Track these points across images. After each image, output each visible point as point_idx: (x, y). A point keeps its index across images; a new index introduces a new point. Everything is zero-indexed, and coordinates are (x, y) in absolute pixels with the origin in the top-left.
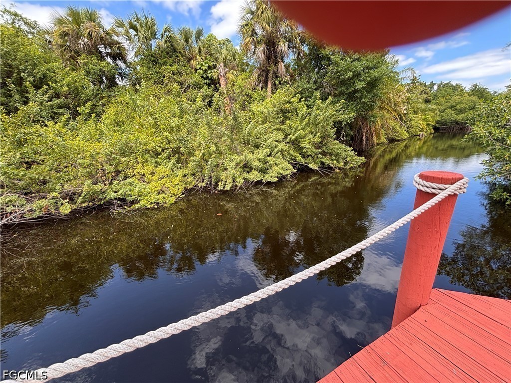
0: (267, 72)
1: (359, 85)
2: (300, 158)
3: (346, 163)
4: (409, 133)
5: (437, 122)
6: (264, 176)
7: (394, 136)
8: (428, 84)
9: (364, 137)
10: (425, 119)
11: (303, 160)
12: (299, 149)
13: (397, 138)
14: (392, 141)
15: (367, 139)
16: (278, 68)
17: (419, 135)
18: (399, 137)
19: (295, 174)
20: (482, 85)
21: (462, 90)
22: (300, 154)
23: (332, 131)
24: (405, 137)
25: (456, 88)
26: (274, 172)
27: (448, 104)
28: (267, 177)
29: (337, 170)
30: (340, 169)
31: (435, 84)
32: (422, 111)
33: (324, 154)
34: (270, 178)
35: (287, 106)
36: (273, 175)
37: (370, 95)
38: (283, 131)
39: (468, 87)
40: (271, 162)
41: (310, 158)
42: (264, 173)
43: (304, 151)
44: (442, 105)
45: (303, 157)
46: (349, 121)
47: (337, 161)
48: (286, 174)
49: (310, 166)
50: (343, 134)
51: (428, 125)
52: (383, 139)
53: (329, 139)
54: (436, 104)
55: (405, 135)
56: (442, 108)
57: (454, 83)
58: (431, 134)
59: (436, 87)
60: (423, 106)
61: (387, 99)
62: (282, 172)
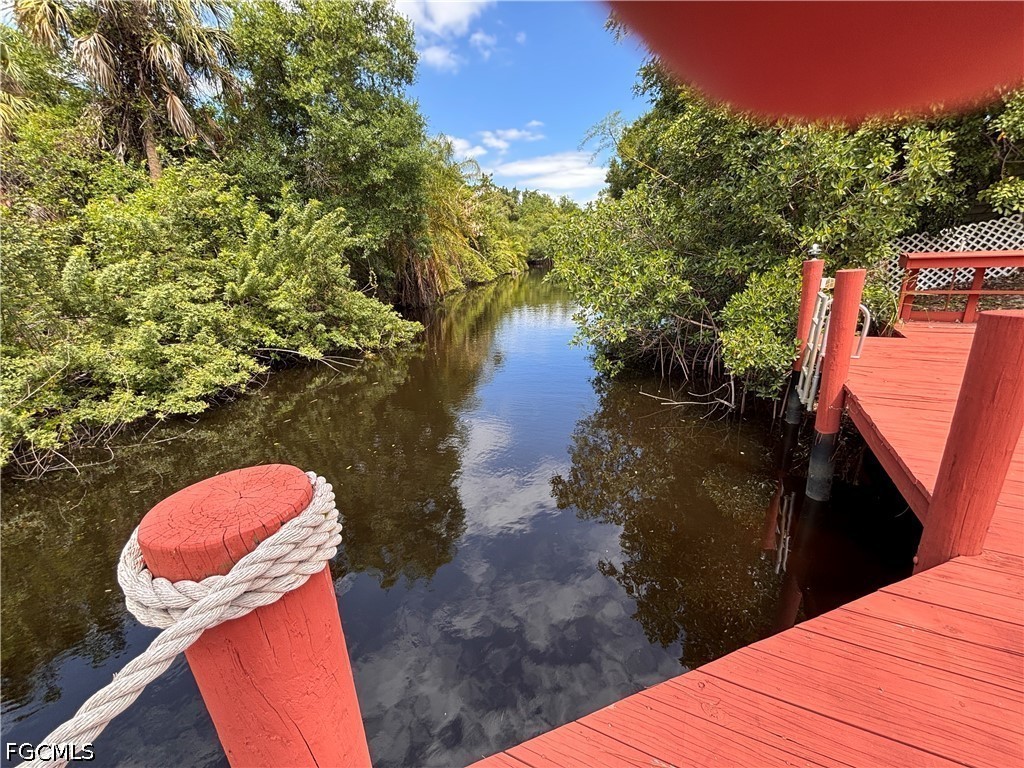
0: (136, 117)
1: (379, 175)
2: (272, 337)
3: (386, 337)
4: (495, 270)
5: (531, 252)
6: (162, 401)
7: (472, 276)
8: (510, 191)
9: (420, 281)
10: (514, 247)
11: (283, 342)
12: (269, 316)
13: (480, 281)
14: (472, 285)
15: (427, 285)
16: (164, 108)
17: (511, 274)
18: (482, 278)
19: (261, 377)
20: (572, 199)
21: (550, 205)
22: (273, 327)
23: (342, 272)
24: (491, 278)
25: (544, 200)
26: (195, 385)
27: (538, 224)
28: (170, 403)
29: (369, 355)
30: (374, 350)
31: (519, 192)
32: (510, 233)
33: (332, 322)
34: (181, 404)
35: (210, 212)
36: (191, 393)
37: (406, 198)
38: (213, 272)
39: (556, 200)
40: (178, 360)
41: (300, 335)
42: (163, 391)
43: (279, 318)
44: (531, 225)
45: (283, 333)
46: (376, 248)
47: (367, 334)
48: (232, 382)
49: (302, 352)
50: (373, 276)
51: (519, 256)
52: (457, 283)
53: (336, 288)
54: (525, 223)
55: (491, 275)
56: (533, 230)
57: (540, 193)
58: (525, 271)
59: (521, 197)
60: (508, 226)
61: (444, 209)
62: (218, 380)
